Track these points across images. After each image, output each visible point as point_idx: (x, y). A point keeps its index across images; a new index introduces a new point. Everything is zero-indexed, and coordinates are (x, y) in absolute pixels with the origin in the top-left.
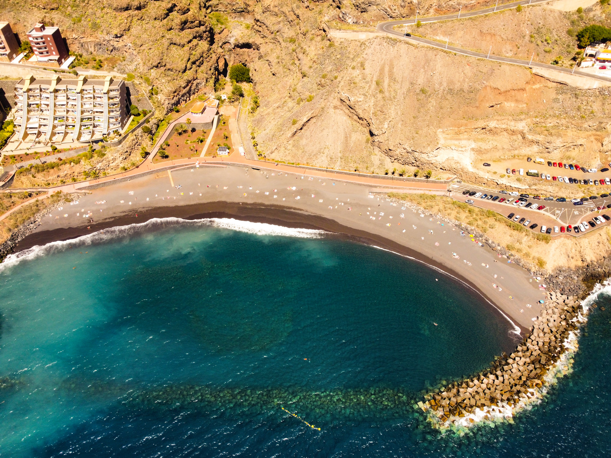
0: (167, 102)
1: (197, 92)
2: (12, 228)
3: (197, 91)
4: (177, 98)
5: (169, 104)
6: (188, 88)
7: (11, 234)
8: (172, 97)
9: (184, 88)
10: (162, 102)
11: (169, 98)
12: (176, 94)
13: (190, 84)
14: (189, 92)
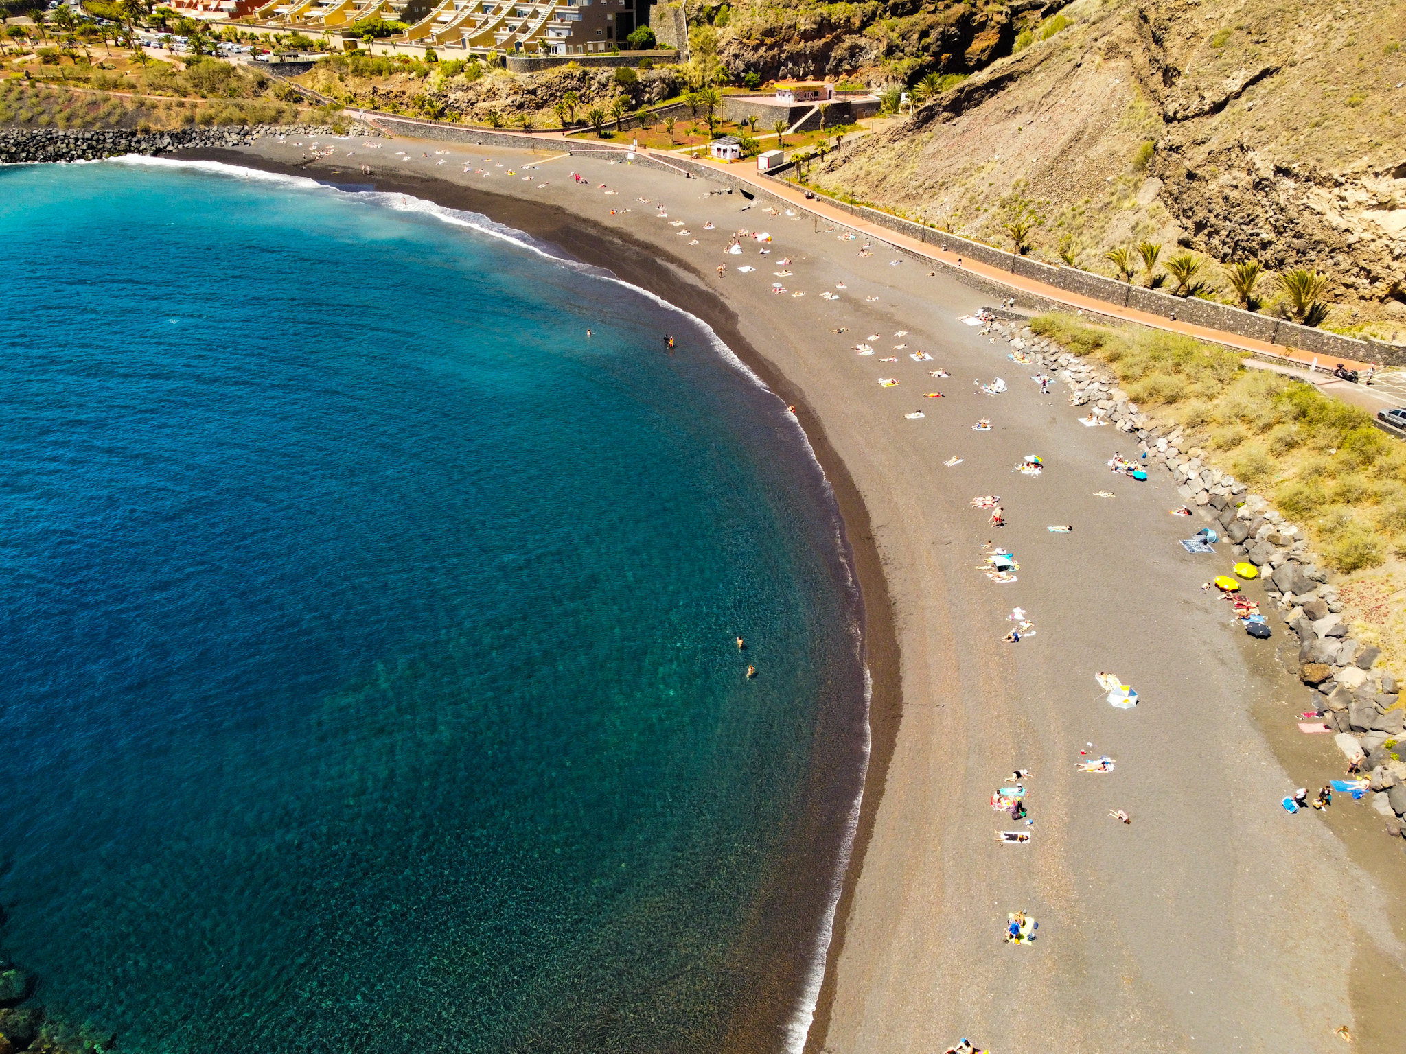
0: (733, 49)
1: (849, 73)
2: (197, 120)
3: (848, 67)
4: (770, 53)
5: (736, 56)
6: (819, 43)
7: (187, 127)
8: (753, 42)
9: (806, 36)
10: (719, 45)
11: (745, 40)
12: (769, 41)
13: (829, 37)
14: (821, 57)
